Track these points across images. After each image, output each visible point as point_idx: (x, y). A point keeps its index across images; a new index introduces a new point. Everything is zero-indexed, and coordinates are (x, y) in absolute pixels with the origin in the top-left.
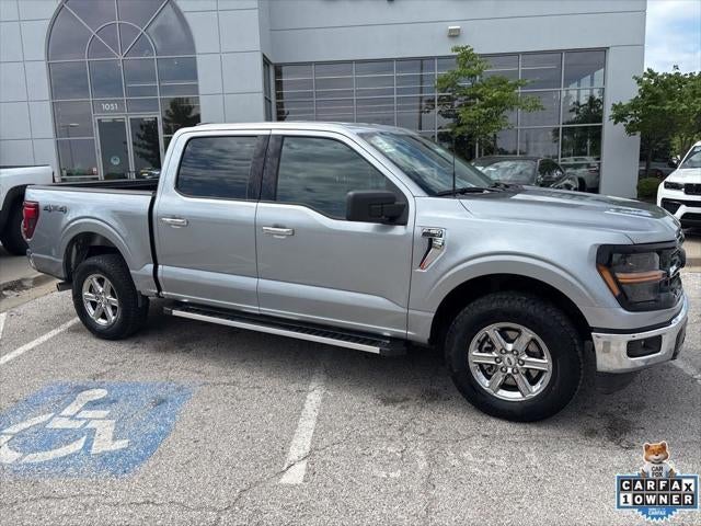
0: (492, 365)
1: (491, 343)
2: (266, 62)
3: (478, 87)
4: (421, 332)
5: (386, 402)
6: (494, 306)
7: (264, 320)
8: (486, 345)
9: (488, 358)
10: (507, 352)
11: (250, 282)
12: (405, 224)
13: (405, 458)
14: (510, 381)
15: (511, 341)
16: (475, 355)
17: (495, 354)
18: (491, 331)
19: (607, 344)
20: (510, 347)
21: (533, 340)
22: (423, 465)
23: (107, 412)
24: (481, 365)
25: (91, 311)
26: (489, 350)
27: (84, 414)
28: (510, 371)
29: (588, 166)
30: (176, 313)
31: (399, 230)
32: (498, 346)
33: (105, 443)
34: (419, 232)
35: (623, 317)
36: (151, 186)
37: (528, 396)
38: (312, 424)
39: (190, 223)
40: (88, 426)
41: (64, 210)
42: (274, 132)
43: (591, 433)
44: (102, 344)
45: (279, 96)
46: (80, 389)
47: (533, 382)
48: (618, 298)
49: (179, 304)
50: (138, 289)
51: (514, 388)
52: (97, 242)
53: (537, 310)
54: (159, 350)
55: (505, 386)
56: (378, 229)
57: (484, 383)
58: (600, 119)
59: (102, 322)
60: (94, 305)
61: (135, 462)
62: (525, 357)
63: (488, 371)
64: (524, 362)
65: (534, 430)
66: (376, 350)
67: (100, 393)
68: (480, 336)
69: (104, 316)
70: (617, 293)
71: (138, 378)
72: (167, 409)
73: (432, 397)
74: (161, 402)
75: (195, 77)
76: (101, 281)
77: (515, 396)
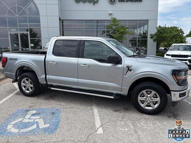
0: (143, 100)
1: (144, 95)
2: (60, 19)
3: (117, 28)
4: (125, 92)
5: (115, 111)
6: (146, 85)
7: (79, 90)
8: (142, 95)
9: (143, 99)
10: (148, 97)
11: (75, 80)
12: (121, 64)
13: (126, 125)
14: (149, 105)
15: (149, 94)
16: (140, 98)
17: (145, 98)
18: (144, 92)
19: (175, 94)
20: (149, 96)
21: (155, 94)
23: (39, 117)
24: (141, 101)
26: (143, 97)
27: (32, 118)
28: (149, 102)
29: (143, 49)
30: (52, 88)
31: (119, 66)
32: (146, 96)
33: (42, 125)
34: (125, 66)
35: (178, 88)
36: (45, 53)
37: (154, 108)
38: (98, 117)
39: (58, 63)
40: (35, 121)
41: (16, 59)
42: (82, 39)
43: (169, 117)
44: (28, 98)
45: (63, 28)
46: (27, 111)
47: (155, 104)
48: (177, 83)
49: (53, 86)
50: (40, 82)
51: (150, 106)
52: (25, 69)
53: (157, 86)
54: (46, 99)
55: (147, 106)
56: (113, 65)
57: (142, 105)
58: (147, 38)
59: (27, 91)
60: (25, 87)
61: (54, 130)
62: (153, 98)
63: (143, 102)
64: (153, 99)
65: (156, 117)
66: (112, 97)
67: (34, 112)
68: (141, 93)
69: (28, 90)
70: (177, 81)
71: (43, 107)
72: (56, 115)
73: (126, 109)
74: (53, 113)
75: (40, 22)
76: (27, 80)
77: (150, 108)
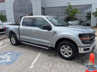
4: (54, 46)
5: (49, 56)
6: (64, 43)
8: (63, 48)
9: (63, 50)
11: (31, 38)
13: (49, 65)
14: (66, 54)
16: (61, 50)
18: (64, 46)
19: (80, 49)
20: (66, 49)
21: (69, 48)
22: (51, 66)
23: (10, 56)
25: (12, 42)
28: (66, 52)
31: (50, 31)
34: (53, 31)
35: (83, 45)
36: (19, 25)
37: (69, 56)
38: (37, 59)
40: (7, 58)
41: (9, 28)
47: (70, 54)
49: (23, 41)
50: (18, 39)
52: (13, 32)
53: (70, 43)
57: (63, 54)
59: (13, 43)
61: (11, 63)
62: (68, 50)
63: (63, 52)
64: (68, 51)
67: (10, 53)
70: (82, 41)
75: (32, 10)
76: (13, 38)
77: (67, 56)
